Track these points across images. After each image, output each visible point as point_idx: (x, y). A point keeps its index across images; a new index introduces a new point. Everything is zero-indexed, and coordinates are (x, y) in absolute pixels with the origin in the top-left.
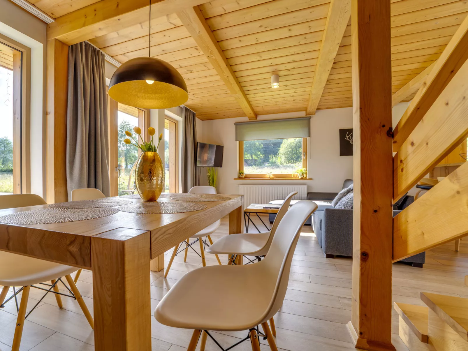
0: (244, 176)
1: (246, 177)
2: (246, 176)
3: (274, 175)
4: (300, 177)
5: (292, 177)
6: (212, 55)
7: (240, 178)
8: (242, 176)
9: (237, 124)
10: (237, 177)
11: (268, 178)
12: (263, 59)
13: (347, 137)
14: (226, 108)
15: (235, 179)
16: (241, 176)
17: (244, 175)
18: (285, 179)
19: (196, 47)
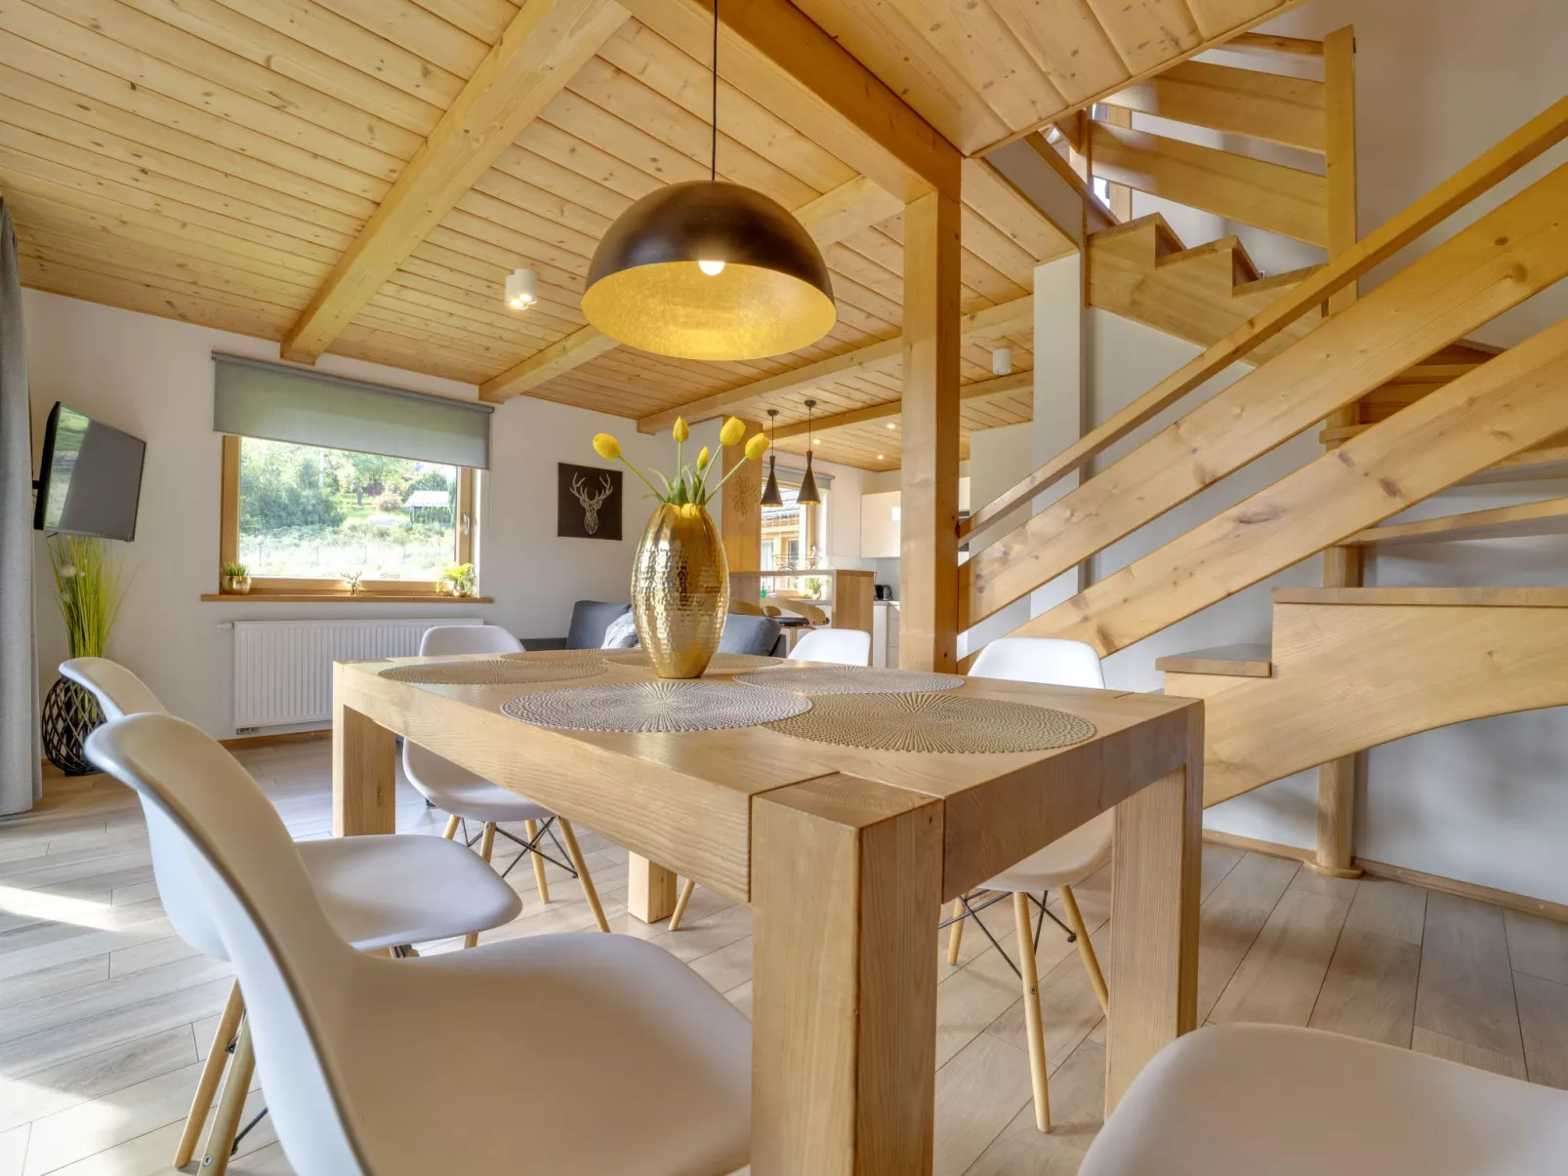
0: (247, 587)
1: (263, 591)
2: (258, 587)
3: (366, 583)
4: (456, 594)
5: (438, 591)
6: (482, 138)
7: (226, 592)
8: (239, 582)
9: (223, 360)
10: (215, 590)
11: (348, 595)
12: (562, 220)
13: (575, 486)
14: (227, 282)
15: (205, 598)
16: (235, 586)
17: (249, 581)
18: (414, 600)
19: (430, 67)
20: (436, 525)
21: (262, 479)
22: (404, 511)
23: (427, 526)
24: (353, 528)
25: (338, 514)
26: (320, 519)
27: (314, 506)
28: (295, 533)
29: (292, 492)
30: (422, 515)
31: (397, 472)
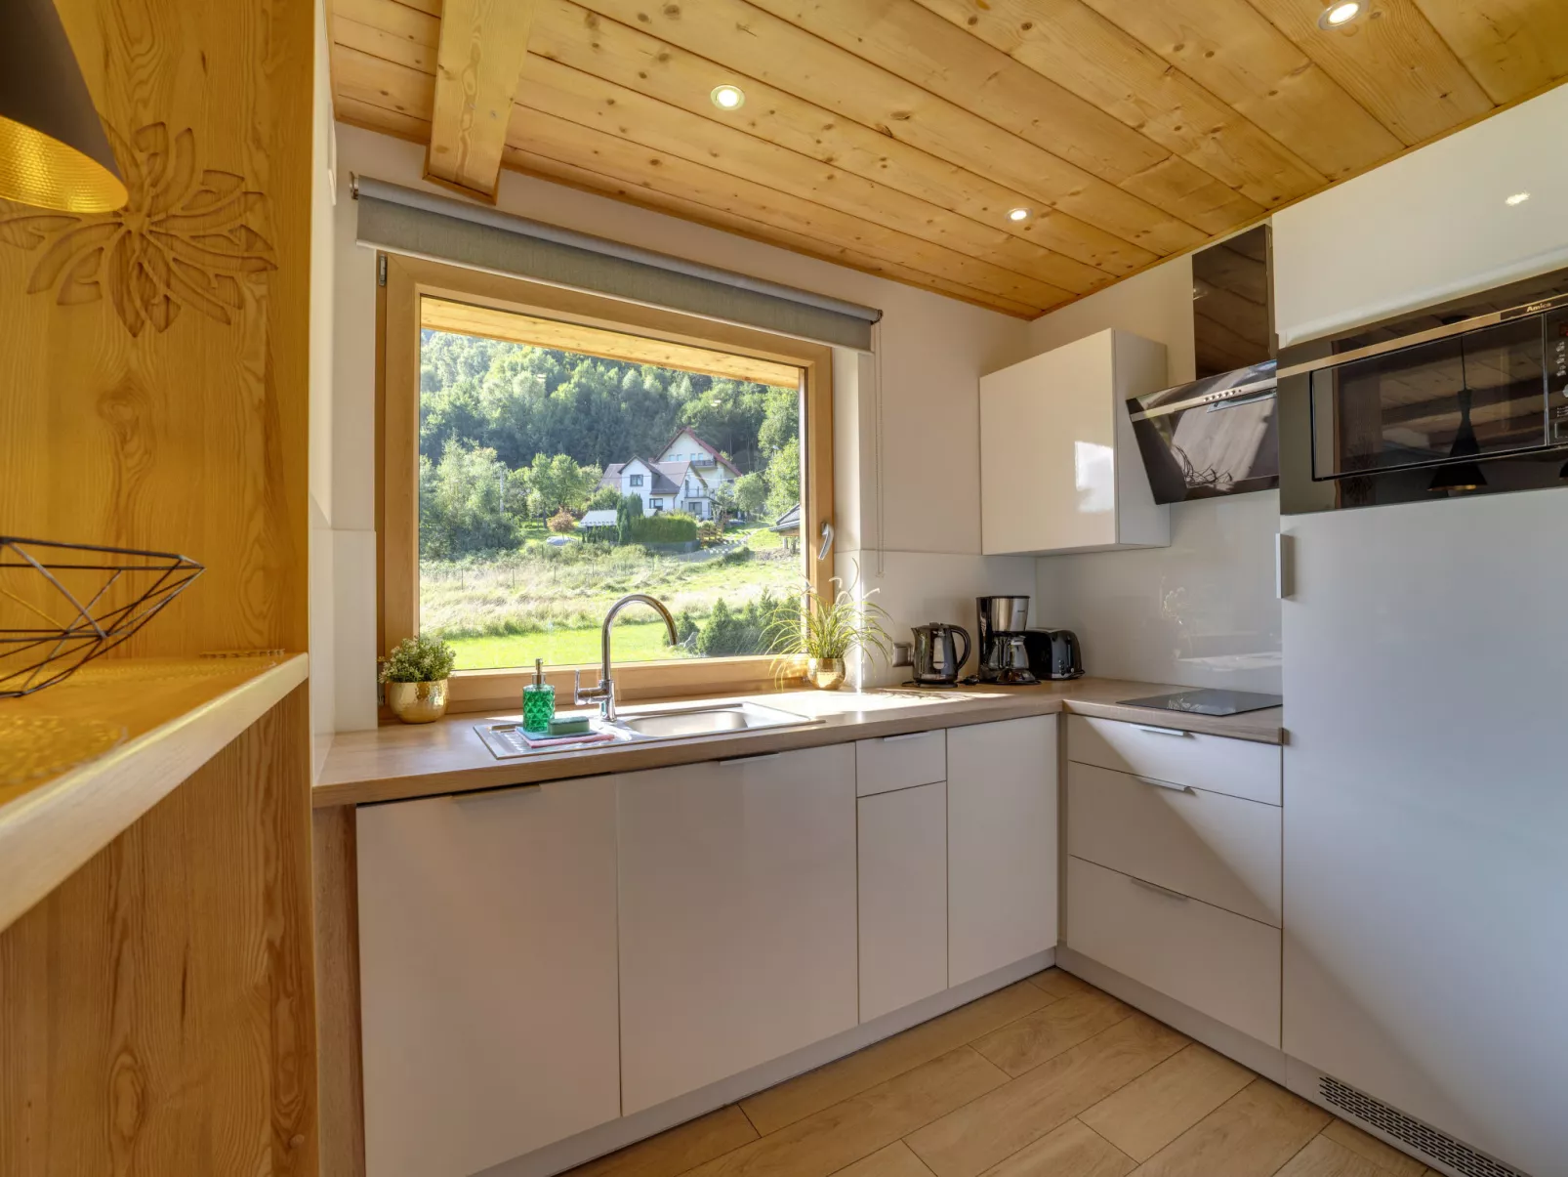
20: (606, 544)
21: (450, 507)
22: (579, 531)
23: (596, 545)
24: (531, 551)
25: (516, 537)
26: (499, 542)
27: (494, 530)
28: (469, 558)
29: (476, 519)
30: (595, 535)
31: (579, 494)
